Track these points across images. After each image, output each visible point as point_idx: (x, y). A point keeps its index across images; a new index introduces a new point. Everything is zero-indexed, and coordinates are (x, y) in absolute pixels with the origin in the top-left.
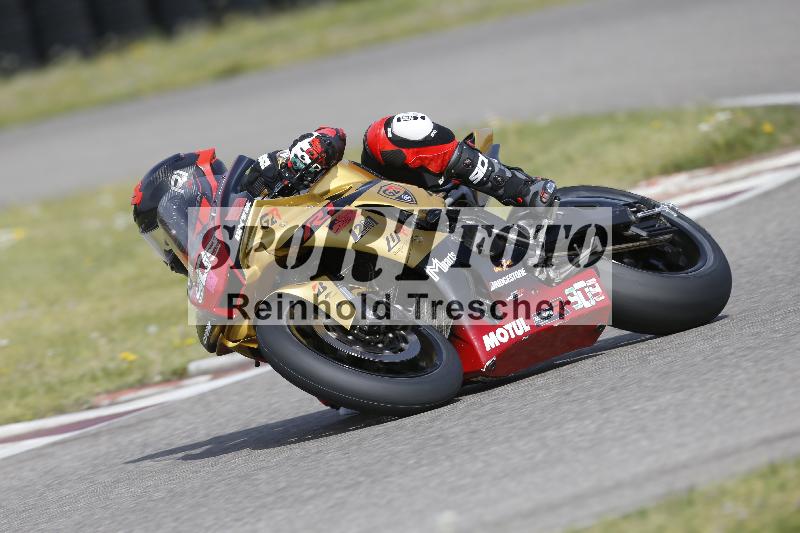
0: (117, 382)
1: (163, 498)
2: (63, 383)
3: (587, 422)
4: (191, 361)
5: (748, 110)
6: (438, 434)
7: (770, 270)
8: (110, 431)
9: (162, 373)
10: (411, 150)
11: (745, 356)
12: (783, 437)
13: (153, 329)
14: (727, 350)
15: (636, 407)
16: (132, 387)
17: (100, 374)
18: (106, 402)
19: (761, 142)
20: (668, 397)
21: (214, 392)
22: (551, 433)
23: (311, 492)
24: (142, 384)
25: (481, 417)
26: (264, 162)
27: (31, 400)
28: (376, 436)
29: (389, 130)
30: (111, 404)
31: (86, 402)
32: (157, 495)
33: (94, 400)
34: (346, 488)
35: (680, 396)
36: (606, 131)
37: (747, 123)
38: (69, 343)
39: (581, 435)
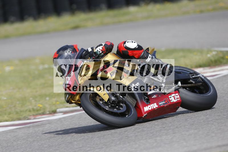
0: (36, 113)
1: (47, 147)
2: (21, 111)
3: (169, 136)
4: (57, 109)
5: (221, 52)
6: (127, 135)
7: (225, 98)
8: (33, 126)
9: (49, 111)
10: (130, 51)
11: (215, 121)
12: (224, 145)
13: (47, 98)
14: (210, 119)
15: (183, 133)
16: (40, 114)
17: (31, 110)
18: (33, 118)
19: (225, 61)
20: (193, 131)
21: (64, 118)
22: (158, 138)
23: (89, 149)
24: (43, 114)
25: (138, 132)
26: (90, 50)
27: (11, 115)
28: (109, 135)
29: (125, 45)
30: (34, 119)
31: (27, 118)
32: (45, 146)
33: (29, 117)
34: (99, 148)
35: (196, 131)
36: (181, 54)
37: (221, 55)
38: (24, 100)
39: (167, 140)
